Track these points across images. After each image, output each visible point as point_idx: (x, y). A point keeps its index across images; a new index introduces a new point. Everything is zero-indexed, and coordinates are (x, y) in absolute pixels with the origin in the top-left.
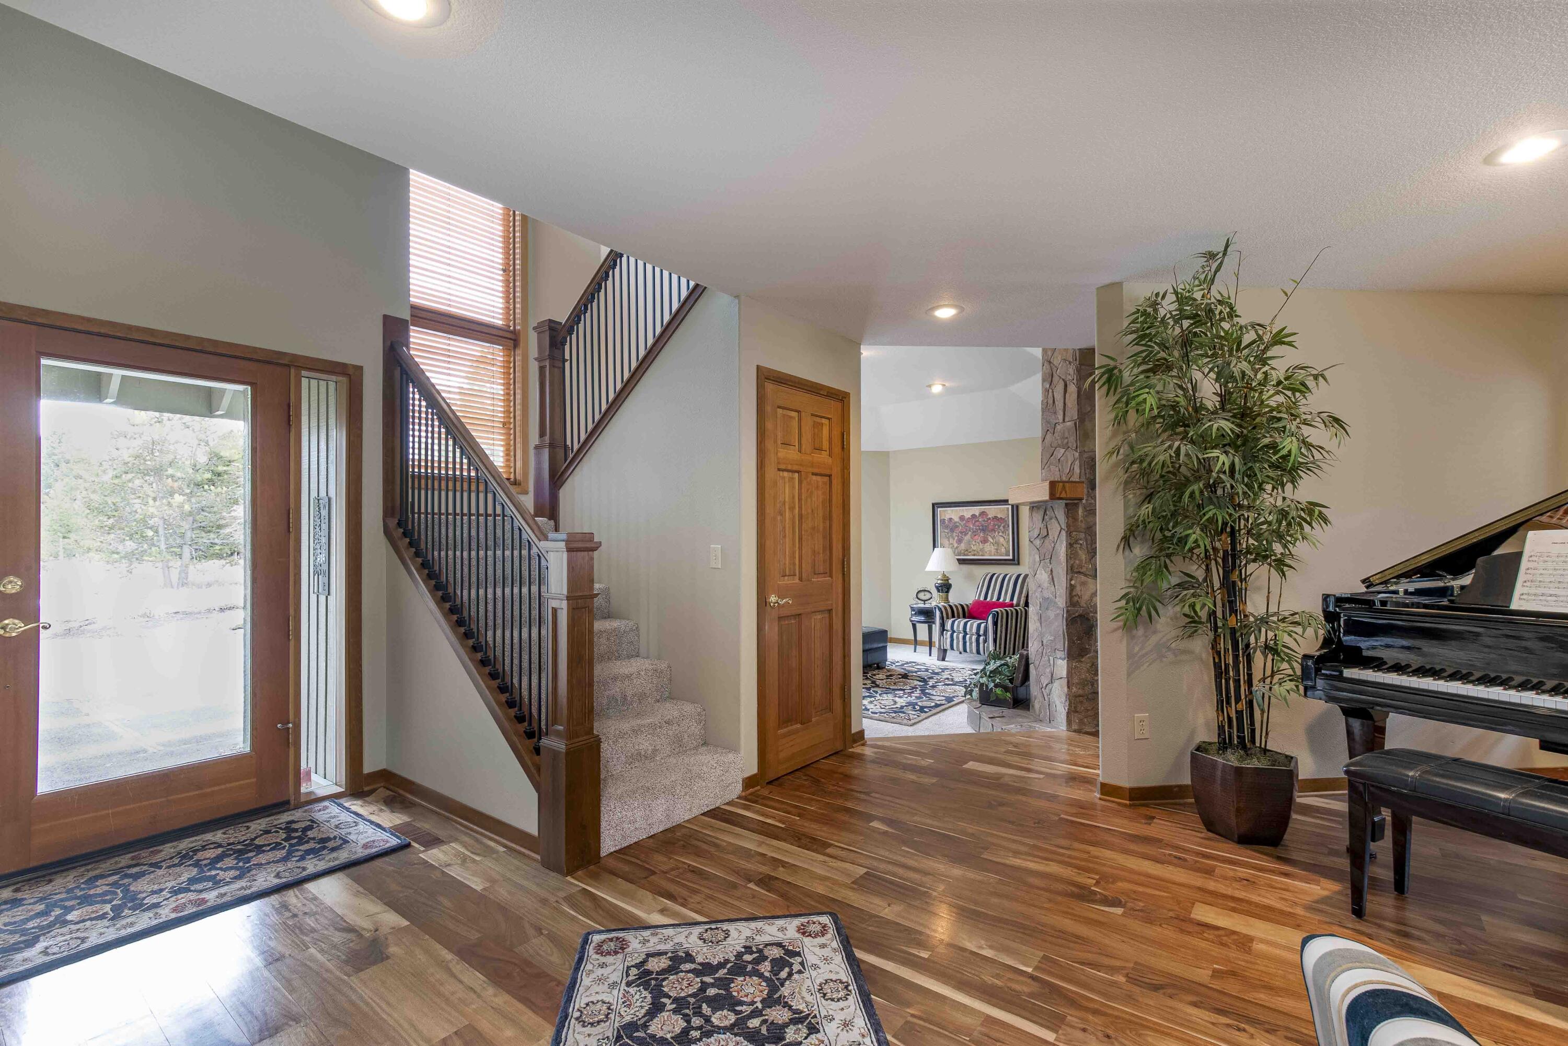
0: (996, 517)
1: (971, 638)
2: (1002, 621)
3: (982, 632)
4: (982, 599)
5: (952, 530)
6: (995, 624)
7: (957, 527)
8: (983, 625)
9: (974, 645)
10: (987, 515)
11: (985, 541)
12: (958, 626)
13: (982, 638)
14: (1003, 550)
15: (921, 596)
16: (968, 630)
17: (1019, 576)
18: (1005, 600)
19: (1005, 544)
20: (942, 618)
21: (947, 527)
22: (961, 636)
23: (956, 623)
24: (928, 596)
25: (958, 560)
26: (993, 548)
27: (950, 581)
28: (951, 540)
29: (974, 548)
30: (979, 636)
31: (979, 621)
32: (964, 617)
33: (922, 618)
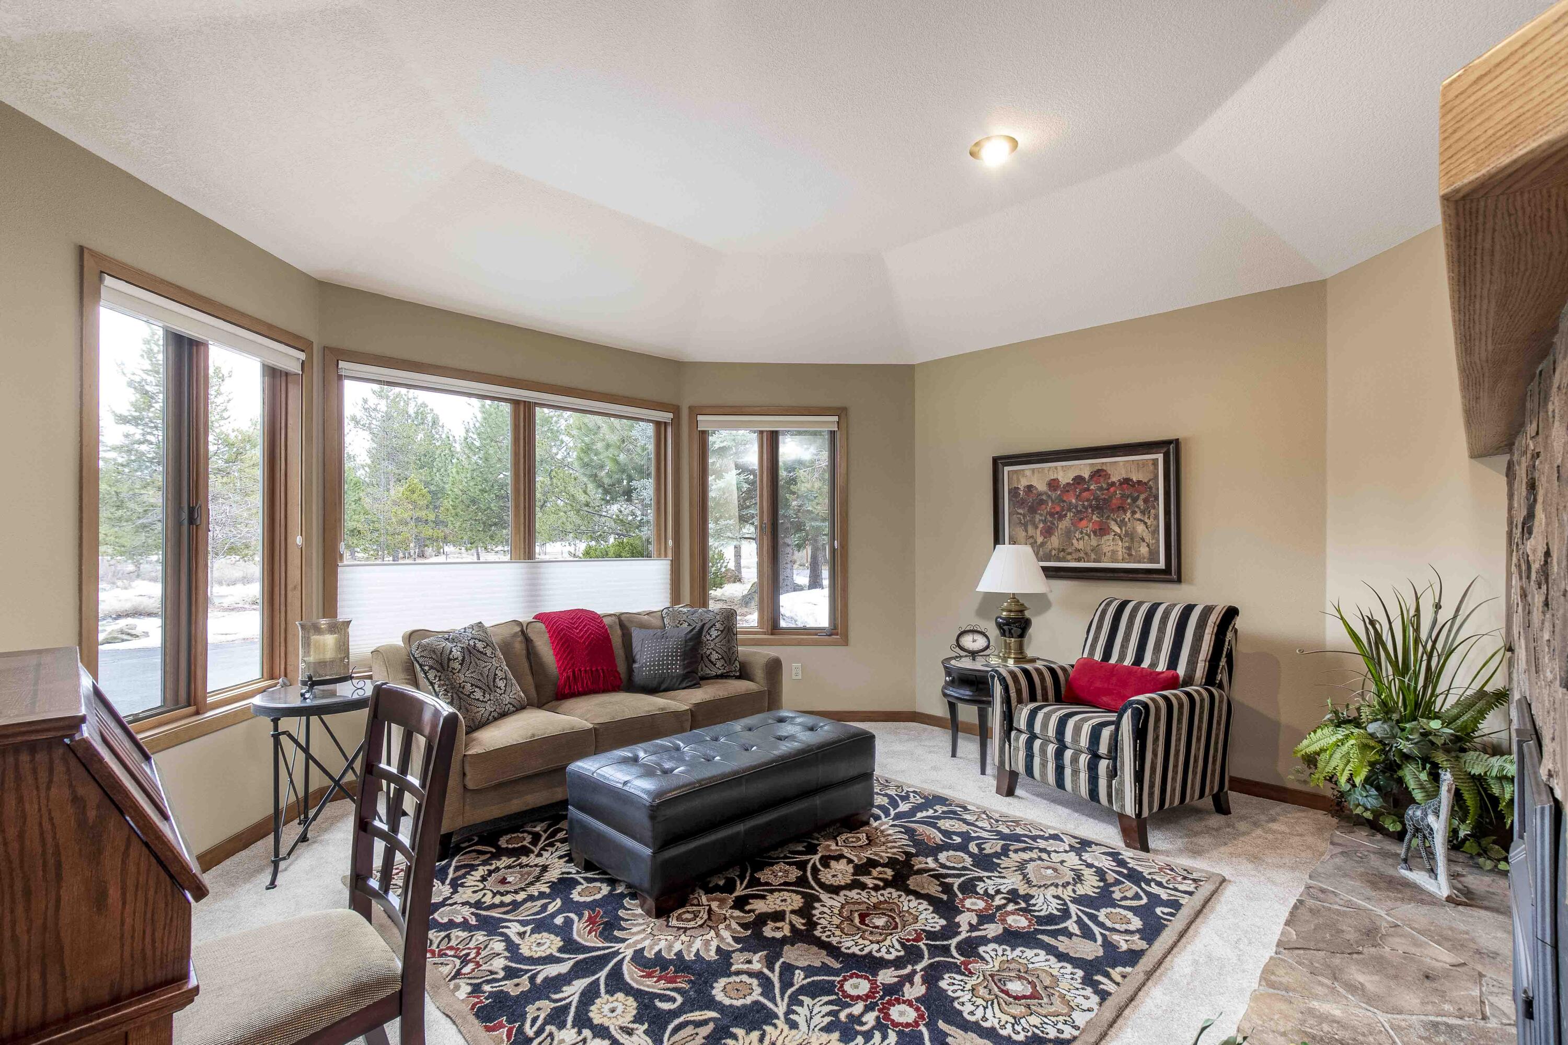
0: (1127, 481)
1: (1075, 760)
2: (1156, 727)
3: (1103, 749)
4: (1098, 657)
5: (1033, 510)
6: (1140, 734)
7: (1042, 502)
8: (1106, 733)
9: (1083, 776)
10: (1108, 476)
11: (1102, 531)
12: (1045, 725)
13: (1103, 765)
14: (1144, 550)
15: (969, 642)
16: (1068, 737)
17: (1188, 609)
18: (1154, 664)
19: (1148, 537)
20: (1007, 700)
21: (1022, 503)
22: (1051, 749)
23: (1040, 716)
24: (981, 642)
25: (1045, 569)
26: (1120, 547)
27: (1027, 614)
28: (1030, 528)
29: (1080, 545)
30: (1095, 757)
31: (1098, 717)
32: (1059, 699)
33: (966, 693)
